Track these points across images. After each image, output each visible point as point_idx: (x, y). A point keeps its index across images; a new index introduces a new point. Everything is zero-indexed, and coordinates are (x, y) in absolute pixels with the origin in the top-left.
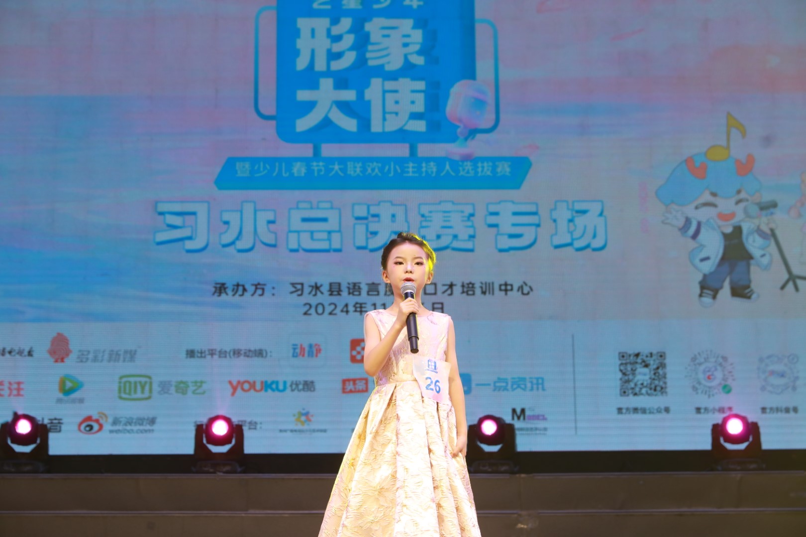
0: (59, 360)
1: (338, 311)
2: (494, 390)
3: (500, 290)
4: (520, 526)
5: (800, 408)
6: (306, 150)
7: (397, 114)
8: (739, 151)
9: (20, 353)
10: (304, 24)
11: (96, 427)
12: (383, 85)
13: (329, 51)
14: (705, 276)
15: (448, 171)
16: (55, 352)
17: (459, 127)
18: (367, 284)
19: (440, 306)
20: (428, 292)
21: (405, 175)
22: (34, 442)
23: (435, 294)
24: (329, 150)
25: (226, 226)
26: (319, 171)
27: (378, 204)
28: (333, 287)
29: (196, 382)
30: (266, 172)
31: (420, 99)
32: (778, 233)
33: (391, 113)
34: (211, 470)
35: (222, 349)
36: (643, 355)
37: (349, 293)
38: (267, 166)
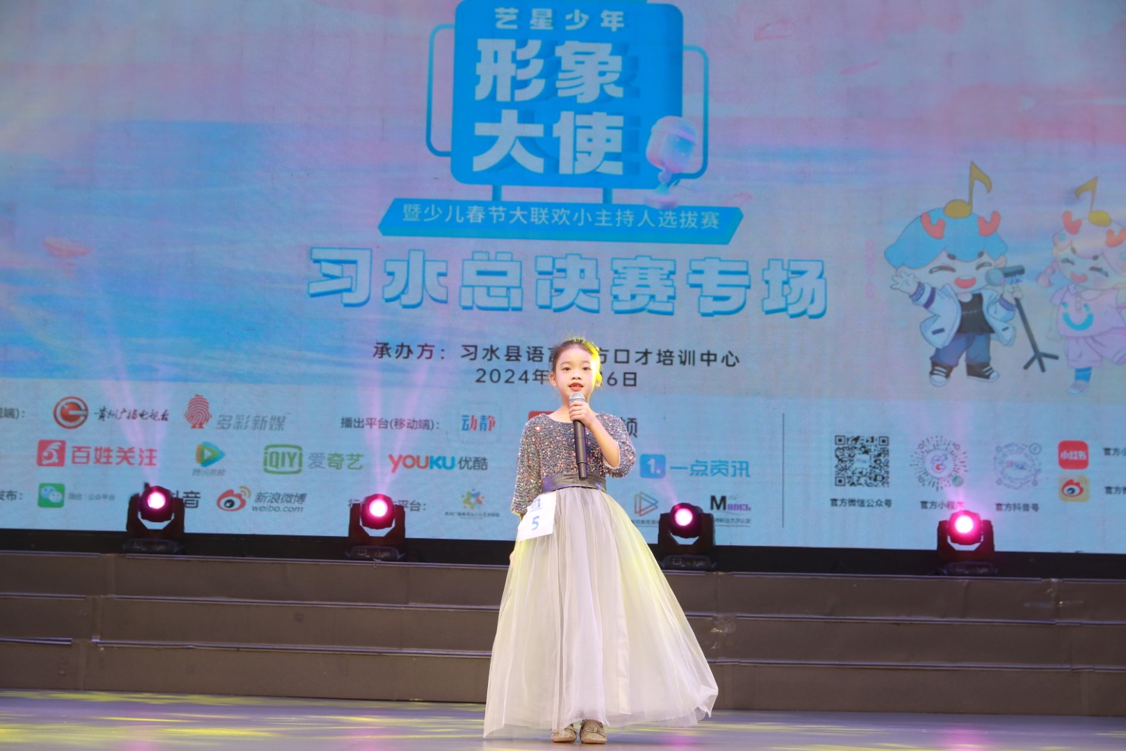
0: (197, 426)
1: (515, 379)
2: (692, 474)
3: (702, 360)
4: (715, 630)
5: (1039, 506)
6: (483, 192)
7: (589, 153)
8: (982, 208)
9: (153, 416)
10: (485, 46)
11: (237, 503)
12: (575, 119)
13: (514, 79)
14: (938, 350)
15: (646, 221)
16: (192, 417)
17: (661, 171)
18: (549, 349)
19: (632, 376)
20: (618, 360)
21: (596, 224)
22: (169, 519)
23: (627, 362)
24: (510, 193)
25: (391, 277)
26: (499, 217)
27: (566, 258)
28: (510, 351)
29: (352, 455)
30: (438, 216)
31: (617, 136)
32: (1024, 303)
33: (582, 152)
34: (368, 556)
35: (382, 419)
36: (863, 440)
37: (529, 359)
38: (439, 209)
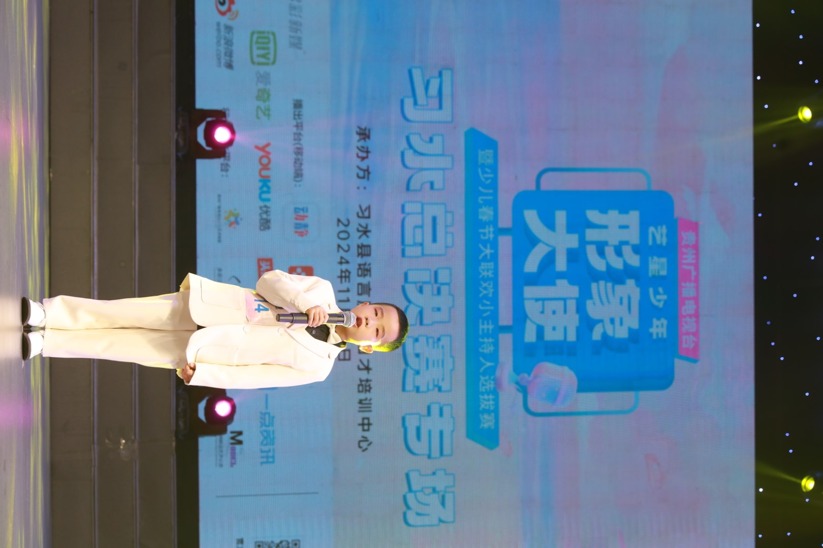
1: (342, 253)
2: (261, 413)
3: (364, 419)
4: (124, 441)
6: (505, 221)
7: (542, 312)
10: (633, 217)
11: (224, 8)
12: (571, 298)
13: (606, 243)
15: (484, 364)
17: (529, 375)
18: (369, 283)
19: (347, 357)
21: (480, 321)
24: (505, 244)
25: (428, 139)
26: (484, 234)
27: (450, 294)
28: (366, 248)
29: (269, 110)
30: (483, 180)
31: (557, 336)
33: (543, 306)
34: (179, 126)
35: (303, 135)
37: (360, 265)
38: (489, 181)
